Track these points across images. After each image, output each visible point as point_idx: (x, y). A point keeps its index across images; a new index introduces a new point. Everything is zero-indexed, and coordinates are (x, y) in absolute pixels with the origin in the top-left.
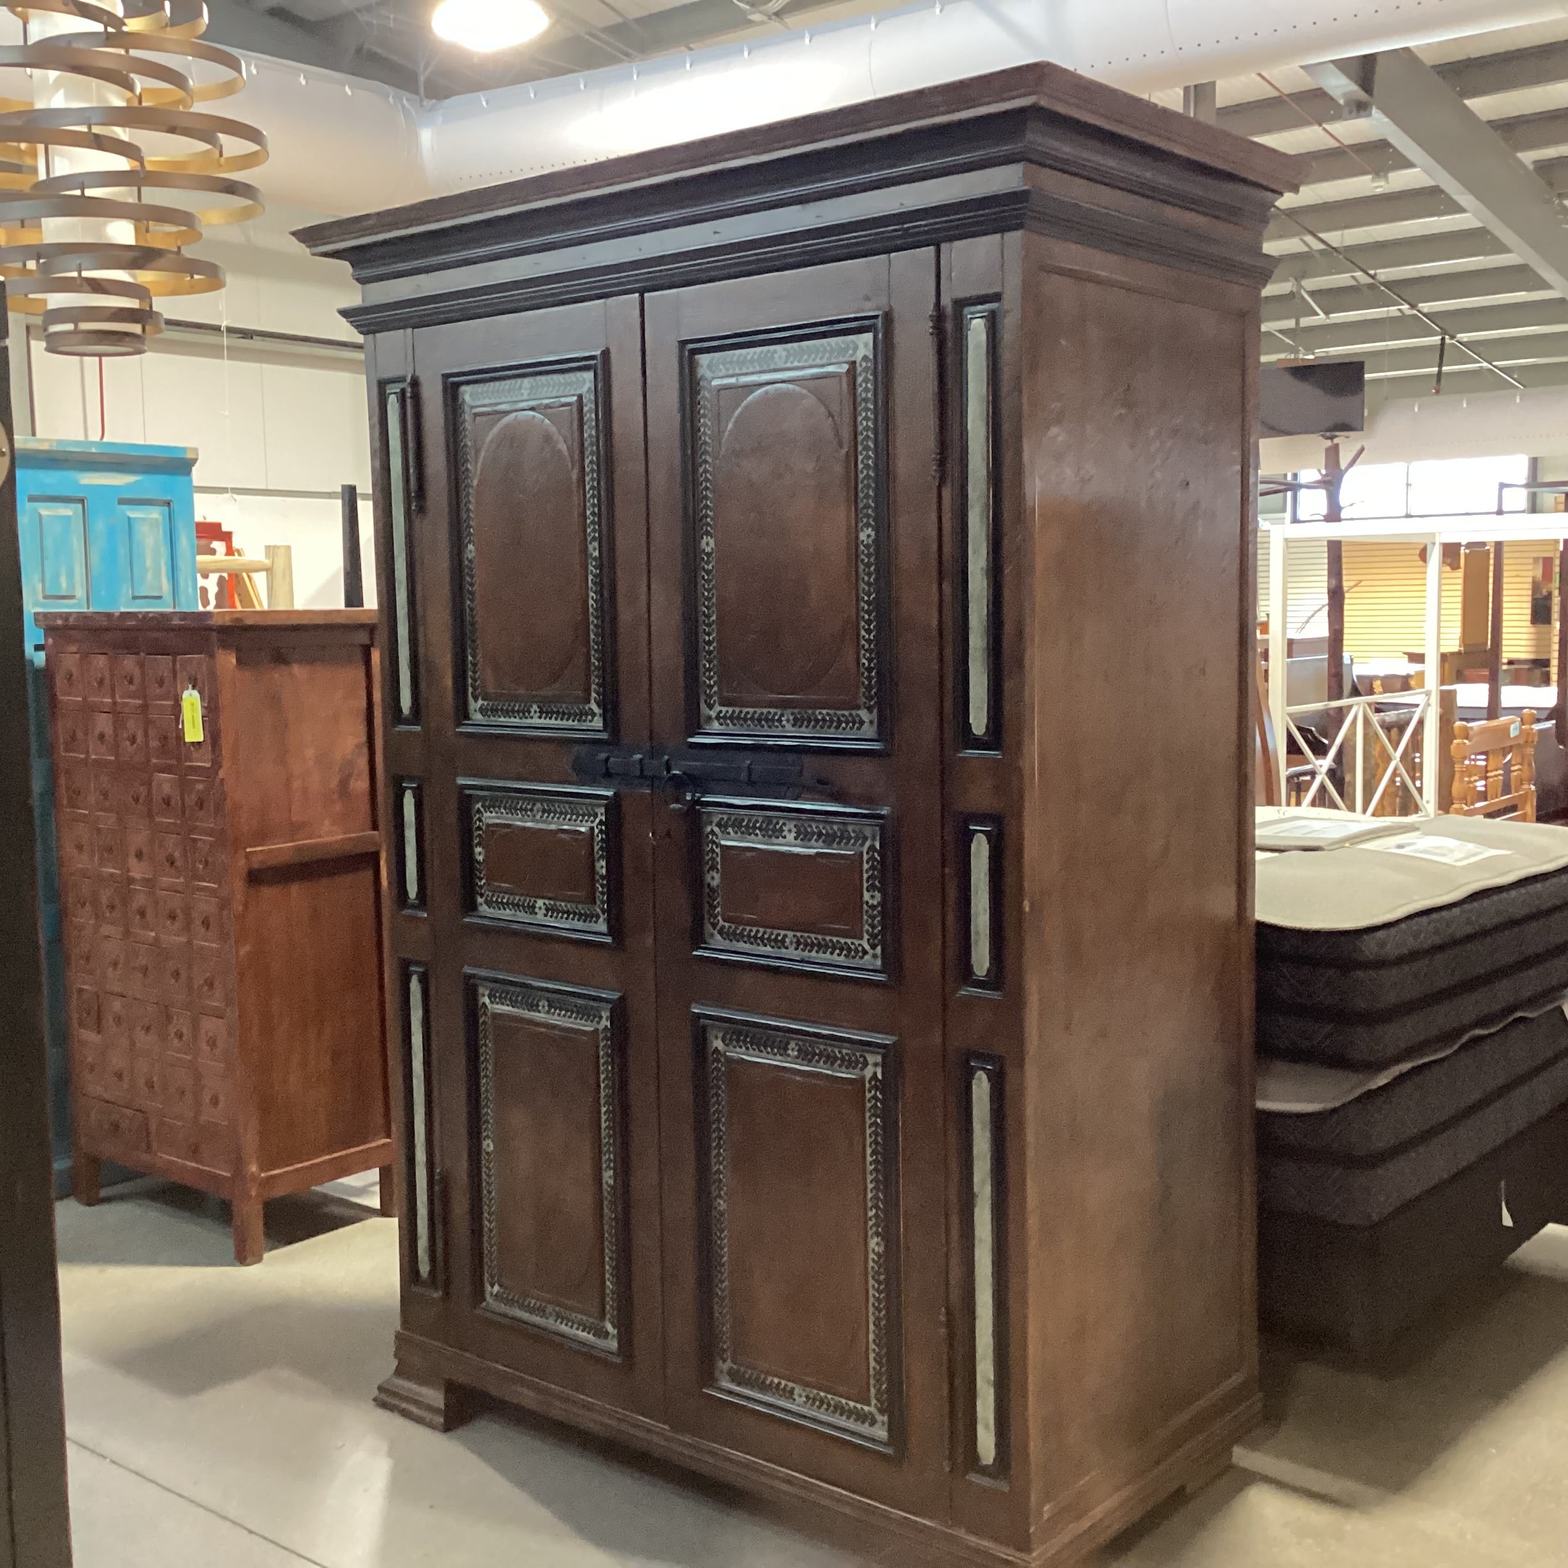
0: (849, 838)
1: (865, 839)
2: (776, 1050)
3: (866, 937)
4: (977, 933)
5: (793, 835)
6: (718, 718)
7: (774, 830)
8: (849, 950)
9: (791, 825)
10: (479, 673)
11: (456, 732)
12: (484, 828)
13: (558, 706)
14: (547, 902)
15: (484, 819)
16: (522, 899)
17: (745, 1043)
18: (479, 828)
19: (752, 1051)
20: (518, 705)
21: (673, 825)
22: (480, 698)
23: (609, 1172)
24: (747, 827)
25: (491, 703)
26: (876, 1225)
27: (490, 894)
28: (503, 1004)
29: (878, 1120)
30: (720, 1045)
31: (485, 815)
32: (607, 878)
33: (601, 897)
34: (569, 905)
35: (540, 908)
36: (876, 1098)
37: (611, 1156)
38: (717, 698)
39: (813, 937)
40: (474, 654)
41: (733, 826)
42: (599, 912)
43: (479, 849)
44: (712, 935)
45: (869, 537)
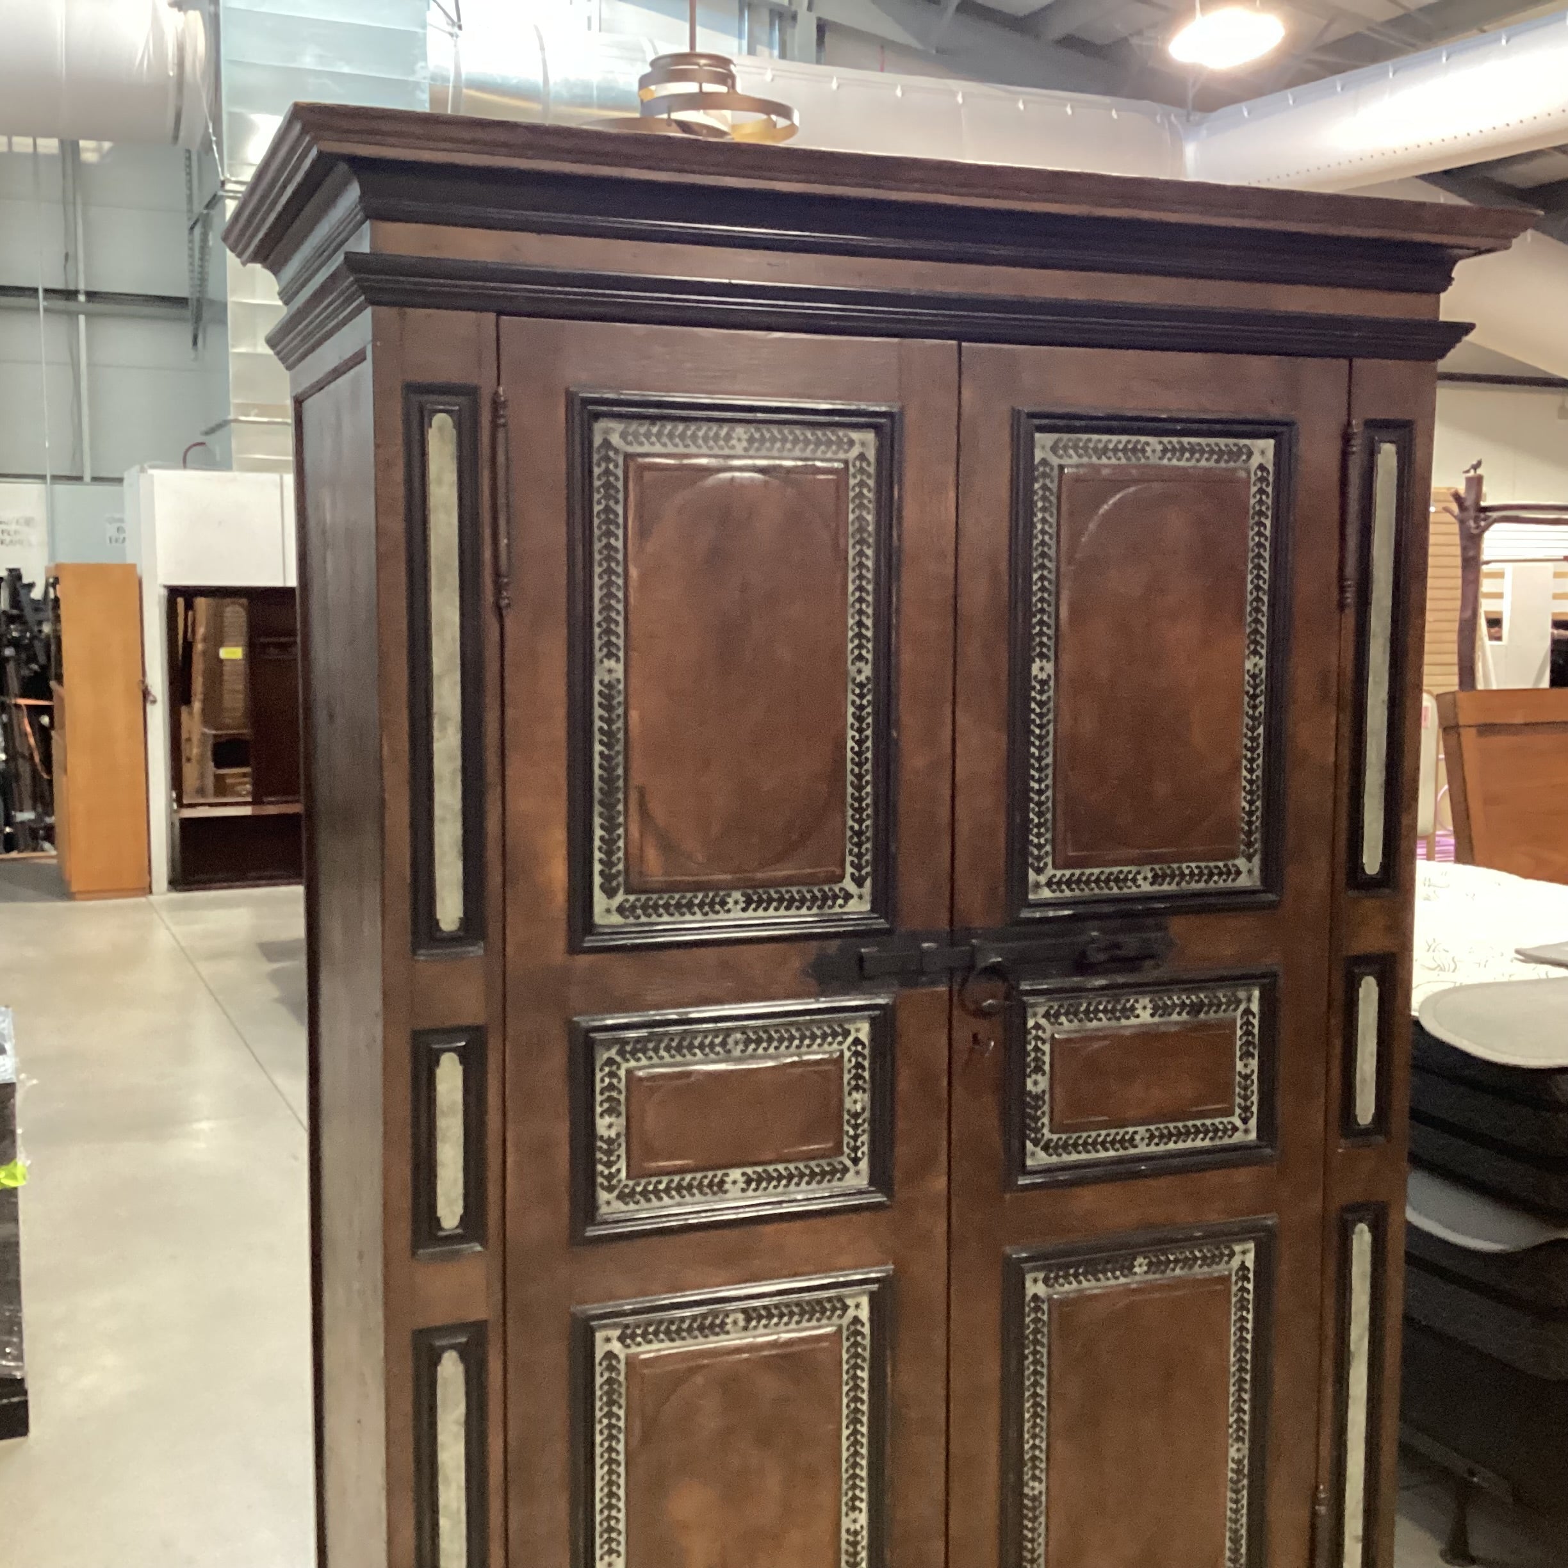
0: (1220, 1004)
1: (1238, 1002)
2: (1118, 1273)
3: (1238, 1111)
4: (1362, 1079)
5: (1149, 1011)
6: (1049, 884)
7: (1124, 1009)
8: (1216, 1130)
9: (1145, 1001)
10: (621, 854)
11: (574, 948)
12: (622, 1086)
13: (783, 890)
14: (749, 1171)
15: (622, 1073)
16: (699, 1175)
17: (1076, 1276)
18: (611, 1087)
19: (1085, 1284)
20: (700, 895)
21: (982, 1026)
22: (621, 891)
23: (852, 1515)
24: (1087, 1012)
25: (643, 897)
26: (1237, 1430)
27: (631, 1183)
28: (650, 1342)
29: (1244, 1313)
30: (1040, 1289)
31: (624, 1066)
32: (866, 1115)
33: (852, 1143)
34: (792, 1167)
35: (734, 1182)
36: (1243, 1289)
37: (857, 1492)
38: (1049, 860)
39: (1171, 1125)
40: (610, 826)
41: (1066, 1014)
42: (848, 1163)
43: (607, 1120)
44: (1033, 1154)
45: (1255, 665)
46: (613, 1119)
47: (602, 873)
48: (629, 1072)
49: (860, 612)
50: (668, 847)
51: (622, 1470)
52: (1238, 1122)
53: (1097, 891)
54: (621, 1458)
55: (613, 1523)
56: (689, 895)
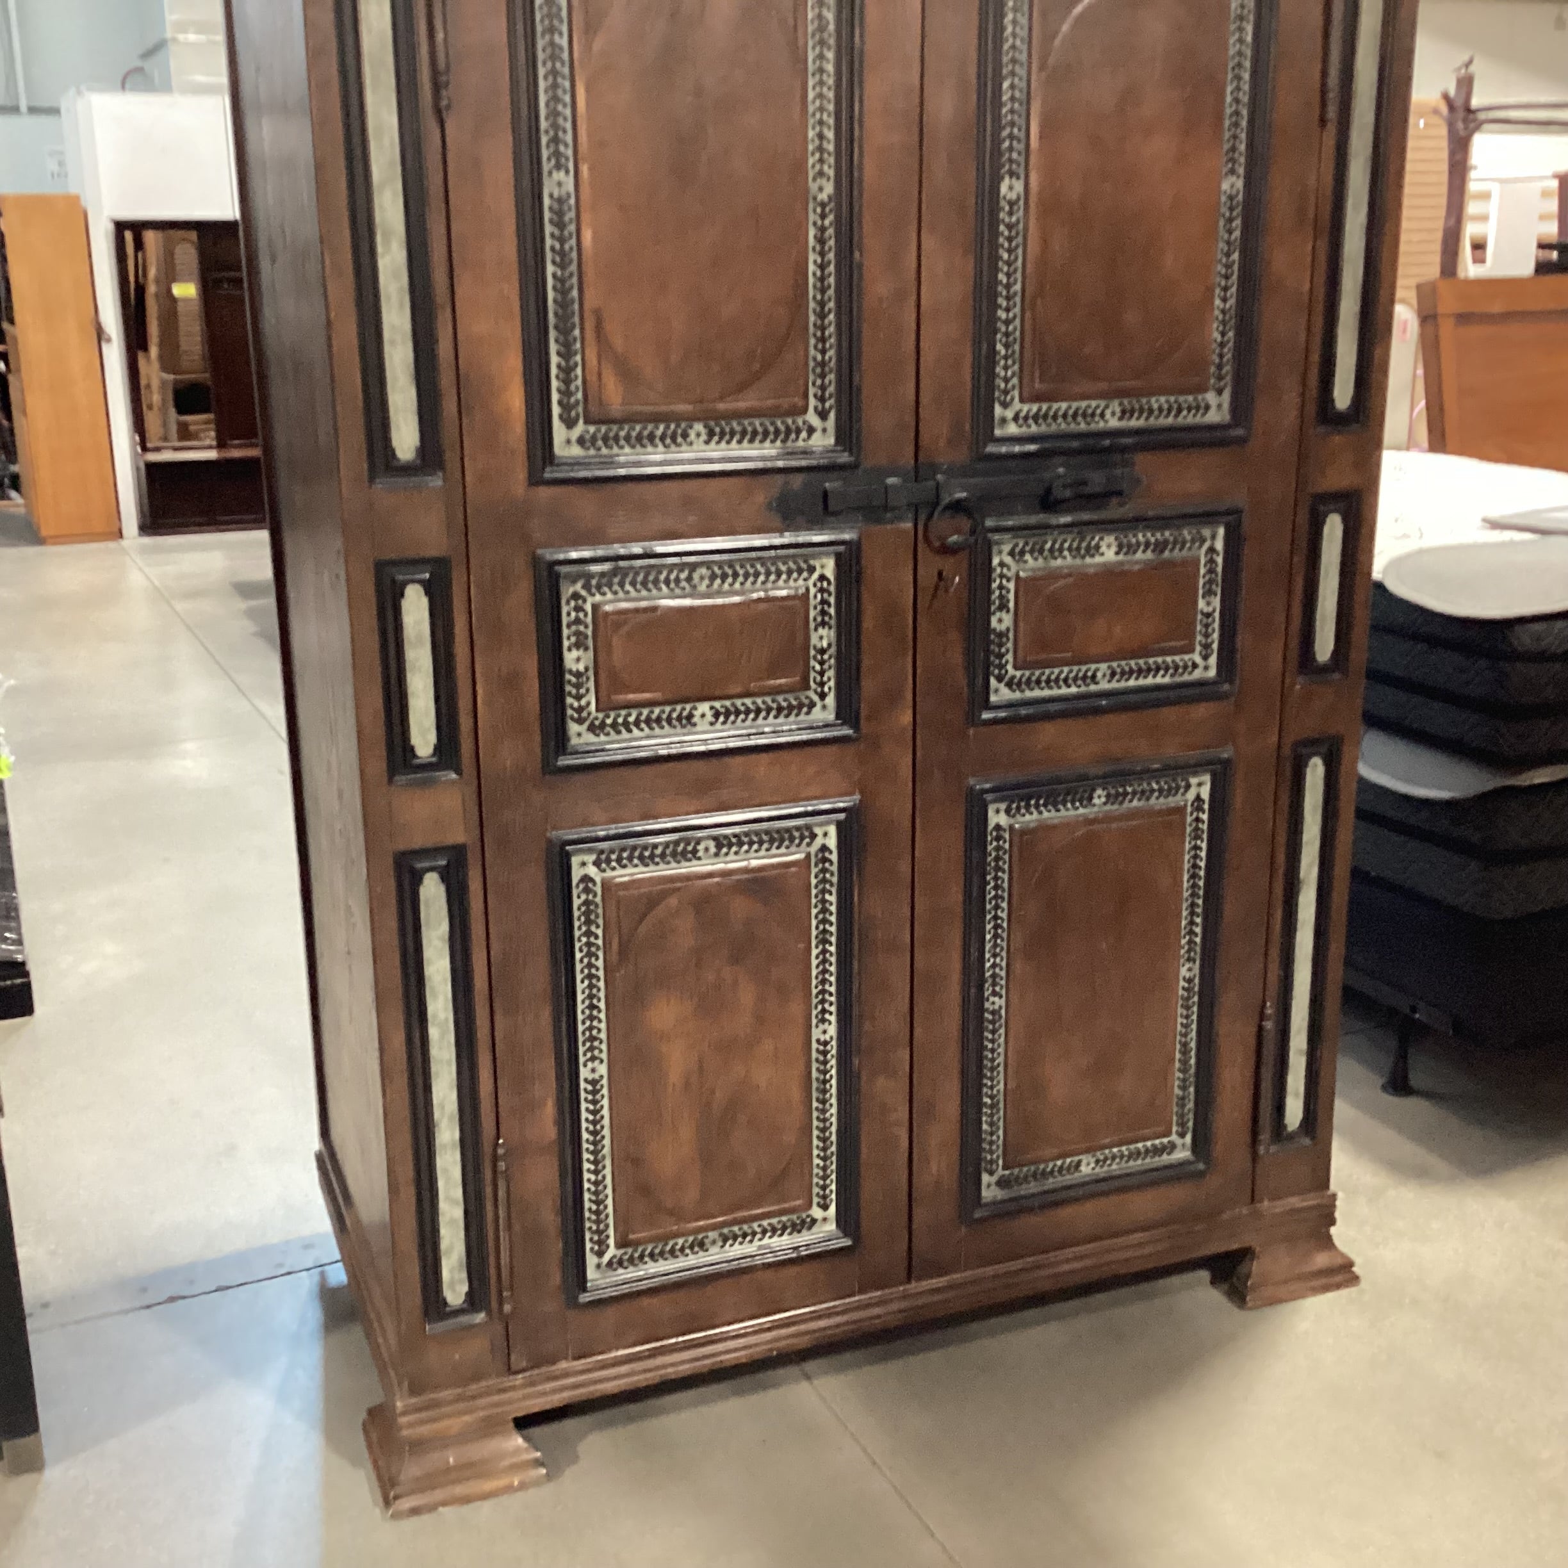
0: (1185, 543)
1: (1203, 541)
2: (1078, 804)
3: (1198, 648)
4: (1323, 617)
5: (1114, 549)
6: (1016, 419)
7: (1088, 548)
8: (1176, 668)
9: (1110, 539)
10: (579, 382)
11: (535, 480)
12: (589, 620)
13: (746, 422)
14: (717, 704)
15: (588, 607)
16: (668, 709)
17: (1037, 806)
18: (577, 621)
19: (1046, 814)
20: (662, 427)
21: (947, 564)
22: (581, 421)
23: (822, 1027)
24: (1051, 550)
25: (603, 429)
26: (1189, 951)
27: (601, 715)
28: (624, 867)
29: (1199, 842)
30: (1003, 820)
31: (590, 600)
32: (833, 650)
33: (818, 678)
34: (759, 701)
35: (703, 716)
36: (1198, 820)
37: (827, 1006)
38: (1016, 393)
39: (1132, 663)
40: (566, 353)
41: (1032, 552)
42: (816, 698)
43: (575, 653)
44: (996, 691)
45: (1232, 186)
46: (581, 652)
47: (560, 403)
48: (595, 607)
49: (821, 122)
50: (628, 375)
51: (602, 984)
52: (1198, 659)
53: (1063, 426)
54: (601, 973)
55: (595, 1032)
56: (650, 427)
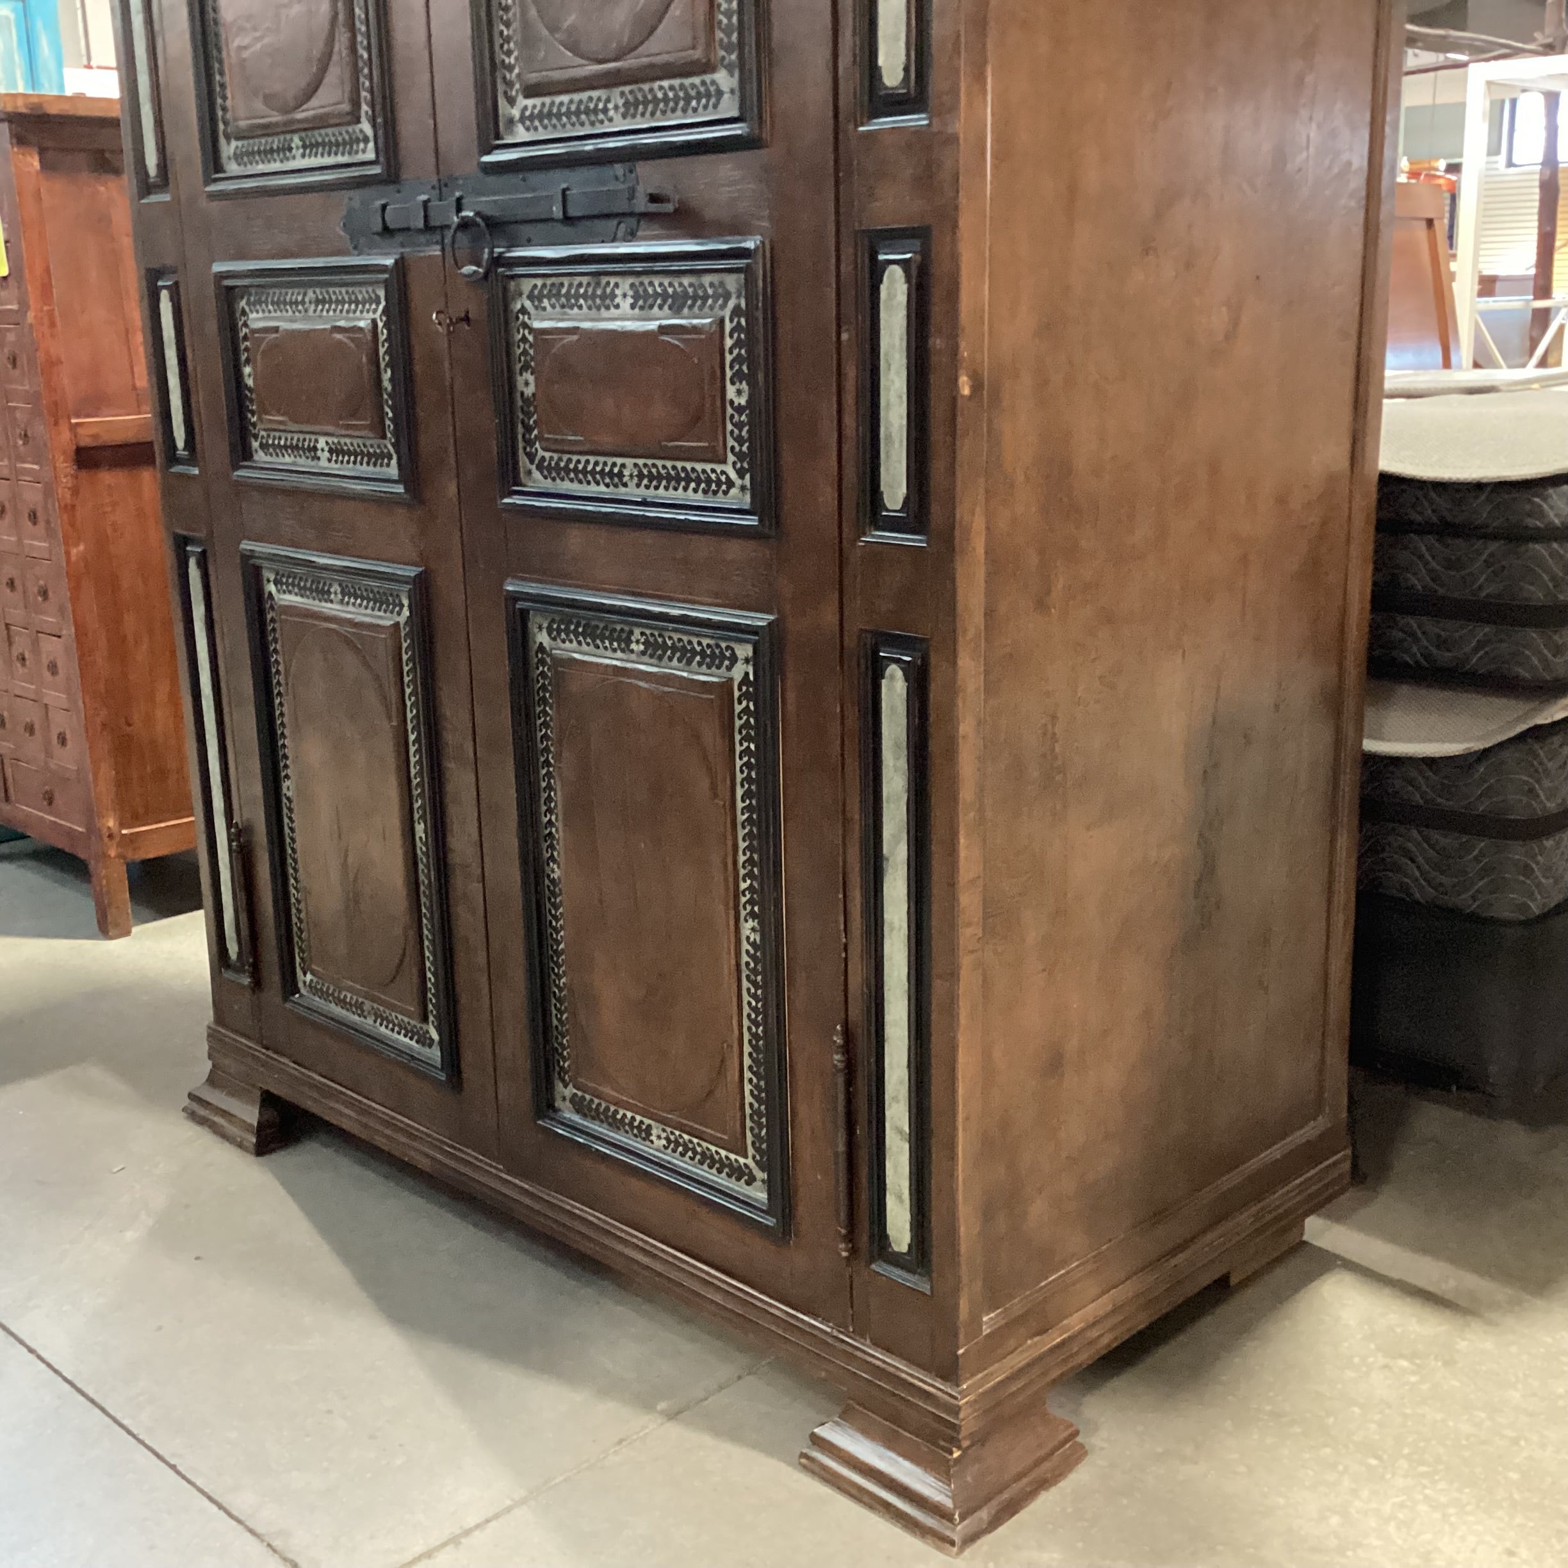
0: (705, 298)
1: (727, 296)
2: (615, 644)
3: (731, 458)
4: (889, 437)
5: (630, 300)
6: (522, 117)
7: (603, 297)
8: (709, 481)
9: (625, 284)
13: (324, 133)
14: (330, 441)
17: (576, 634)
18: (247, 337)
19: (585, 647)
21: (472, 303)
22: (233, 137)
25: (245, 144)
26: (751, 902)
27: (265, 435)
28: (291, 592)
30: (545, 639)
31: (250, 317)
33: (391, 426)
35: (323, 450)
36: (746, 712)
37: (423, 802)
38: (520, 85)
41: (549, 297)
42: (391, 448)
43: (247, 369)
44: (531, 472)
46: (250, 368)
47: (222, 119)
52: (734, 474)
56: (270, 141)
